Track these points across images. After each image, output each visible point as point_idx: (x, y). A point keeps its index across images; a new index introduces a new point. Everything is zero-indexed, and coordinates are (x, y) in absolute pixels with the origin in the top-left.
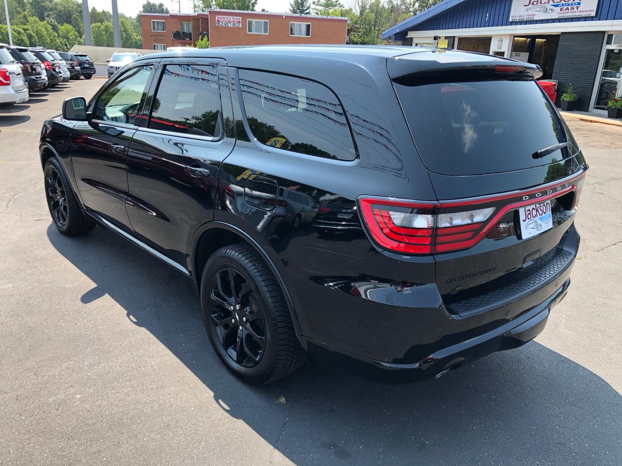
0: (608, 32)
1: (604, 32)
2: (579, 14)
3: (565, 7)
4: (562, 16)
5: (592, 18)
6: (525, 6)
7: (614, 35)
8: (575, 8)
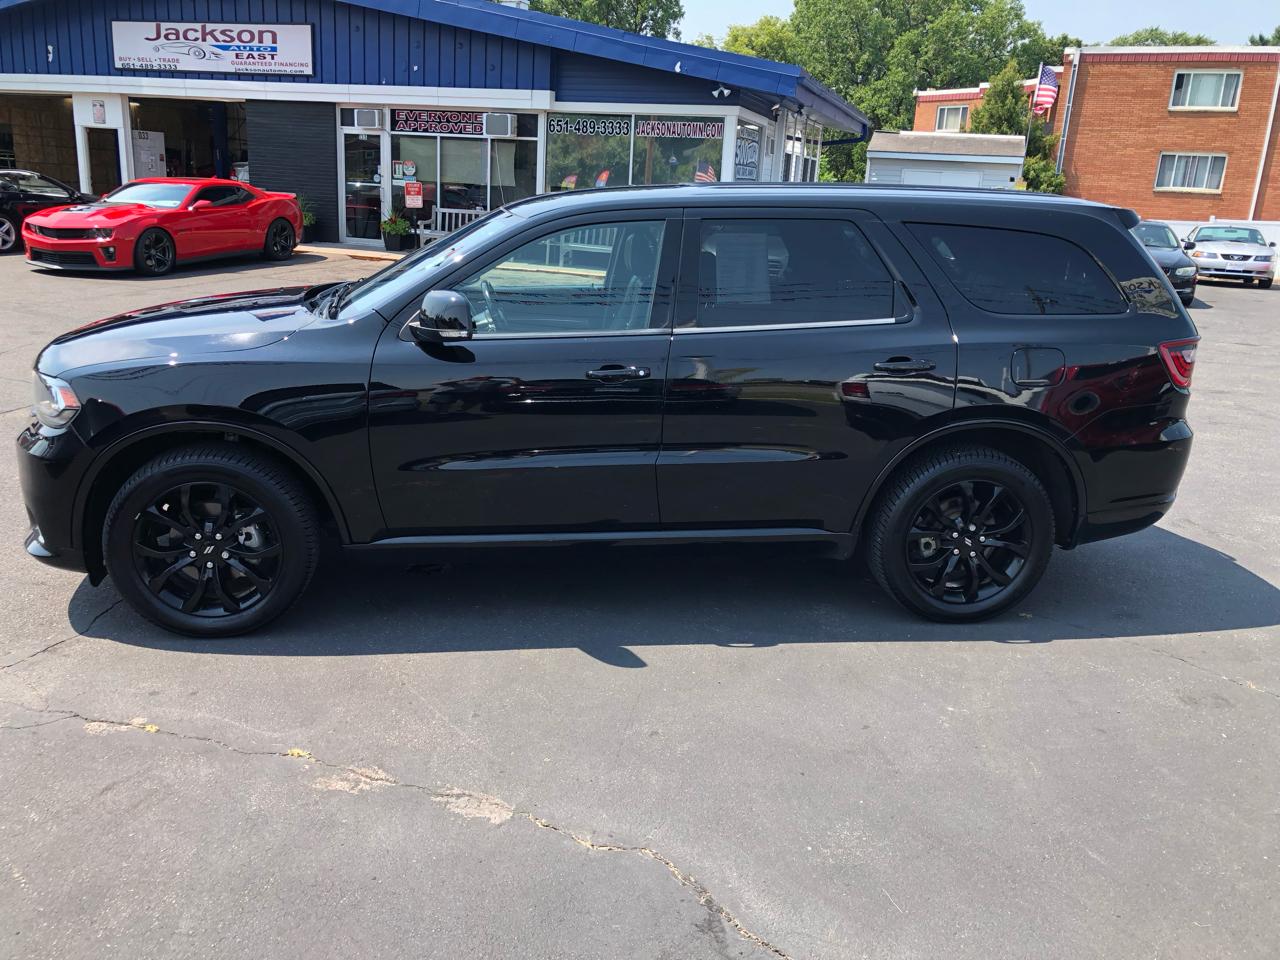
0: (339, 104)
1: (333, 105)
2: (277, 68)
3: (246, 54)
4: (242, 68)
5: (306, 79)
6: (147, 39)
7: (356, 111)
8: (269, 58)
